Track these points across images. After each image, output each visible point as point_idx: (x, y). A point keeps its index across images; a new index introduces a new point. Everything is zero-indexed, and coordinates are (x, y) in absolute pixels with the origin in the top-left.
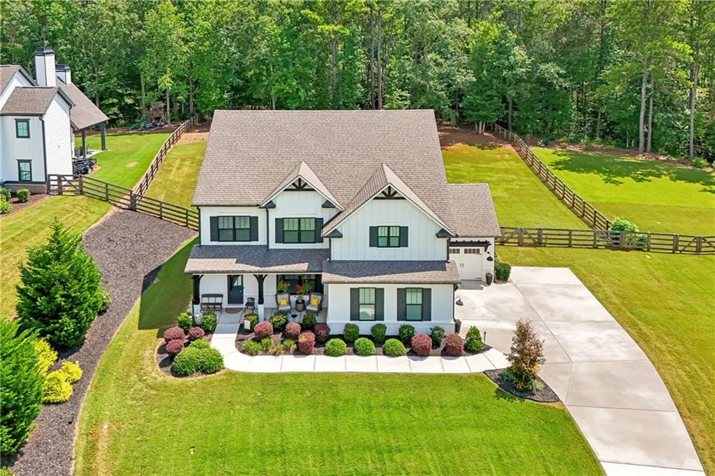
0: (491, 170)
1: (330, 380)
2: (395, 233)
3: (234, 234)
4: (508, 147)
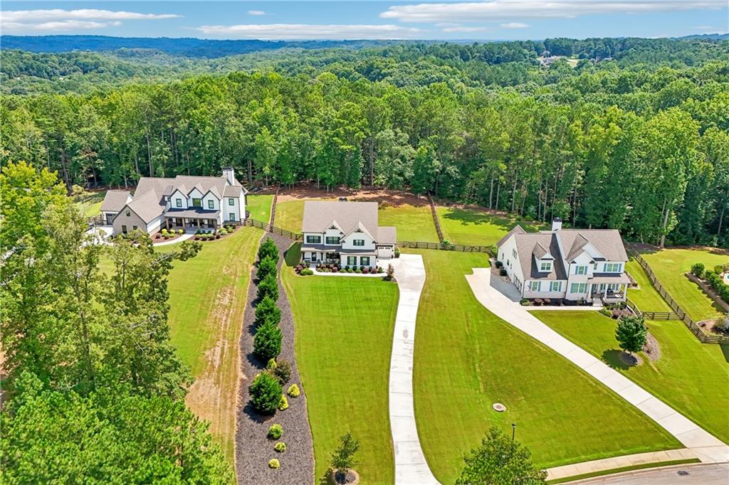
0: (415, 217)
1: (341, 277)
2: (361, 242)
3: (314, 241)
4: (429, 206)
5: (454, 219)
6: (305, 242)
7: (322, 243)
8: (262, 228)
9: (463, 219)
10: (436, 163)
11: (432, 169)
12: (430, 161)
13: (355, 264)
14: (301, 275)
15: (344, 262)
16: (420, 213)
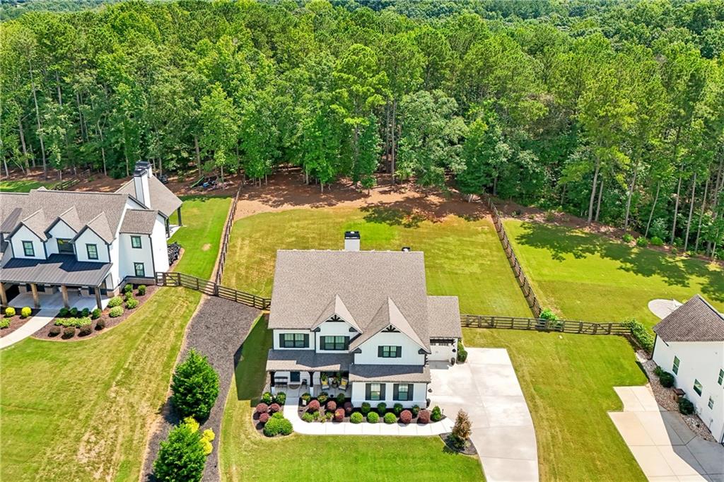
1: (353, 441)
2: (394, 349)
3: (294, 344)
4: (489, 218)
5: (536, 246)
6: (277, 346)
7: (311, 347)
8: (198, 289)
9: (553, 247)
10: (503, 147)
11: (496, 156)
12: (490, 143)
13: (382, 397)
14: (266, 434)
15: (358, 397)
16: (477, 233)
